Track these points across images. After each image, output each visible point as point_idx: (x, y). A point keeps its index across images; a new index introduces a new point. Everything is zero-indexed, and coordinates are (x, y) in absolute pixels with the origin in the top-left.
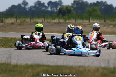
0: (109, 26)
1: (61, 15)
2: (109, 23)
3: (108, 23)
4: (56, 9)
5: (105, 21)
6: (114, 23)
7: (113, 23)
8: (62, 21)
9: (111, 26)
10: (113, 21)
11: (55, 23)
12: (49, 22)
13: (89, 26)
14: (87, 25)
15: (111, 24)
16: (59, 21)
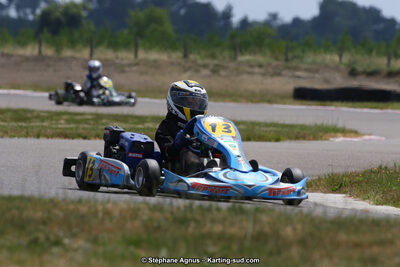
0: (197, 71)
1: (46, 34)
2: (200, 61)
3: (195, 62)
4: (33, 13)
5: (185, 56)
6: (216, 62)
7: (211, 62)
8: (49, 51)
9: (205, 72)
10: (213, 56)
11: (27, 59)
12: (9, 56)
13: (135, 68)
14: (129, 65)
15: (205, 66)
16: (40, 52)
